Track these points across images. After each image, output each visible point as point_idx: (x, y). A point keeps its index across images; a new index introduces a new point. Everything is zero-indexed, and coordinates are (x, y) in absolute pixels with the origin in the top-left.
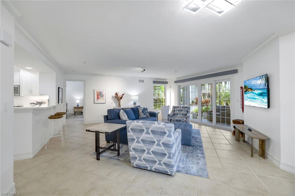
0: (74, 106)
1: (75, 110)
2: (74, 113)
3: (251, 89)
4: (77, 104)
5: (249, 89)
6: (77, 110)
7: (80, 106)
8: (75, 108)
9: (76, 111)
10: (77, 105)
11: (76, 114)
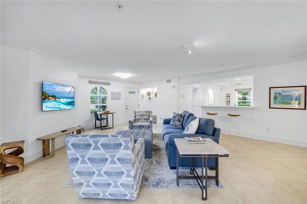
3: (54, 97)
5: (51, 96)
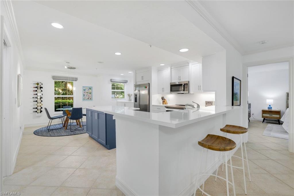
0: (262, 109)
1: (264, 115)
2: (263, 118)
4: (268, 106)
6: (268, 115)
7: (274, 109)
8: (264, 112)
9: (267, 117)
10: (269, 108)
11: (265, 121)
